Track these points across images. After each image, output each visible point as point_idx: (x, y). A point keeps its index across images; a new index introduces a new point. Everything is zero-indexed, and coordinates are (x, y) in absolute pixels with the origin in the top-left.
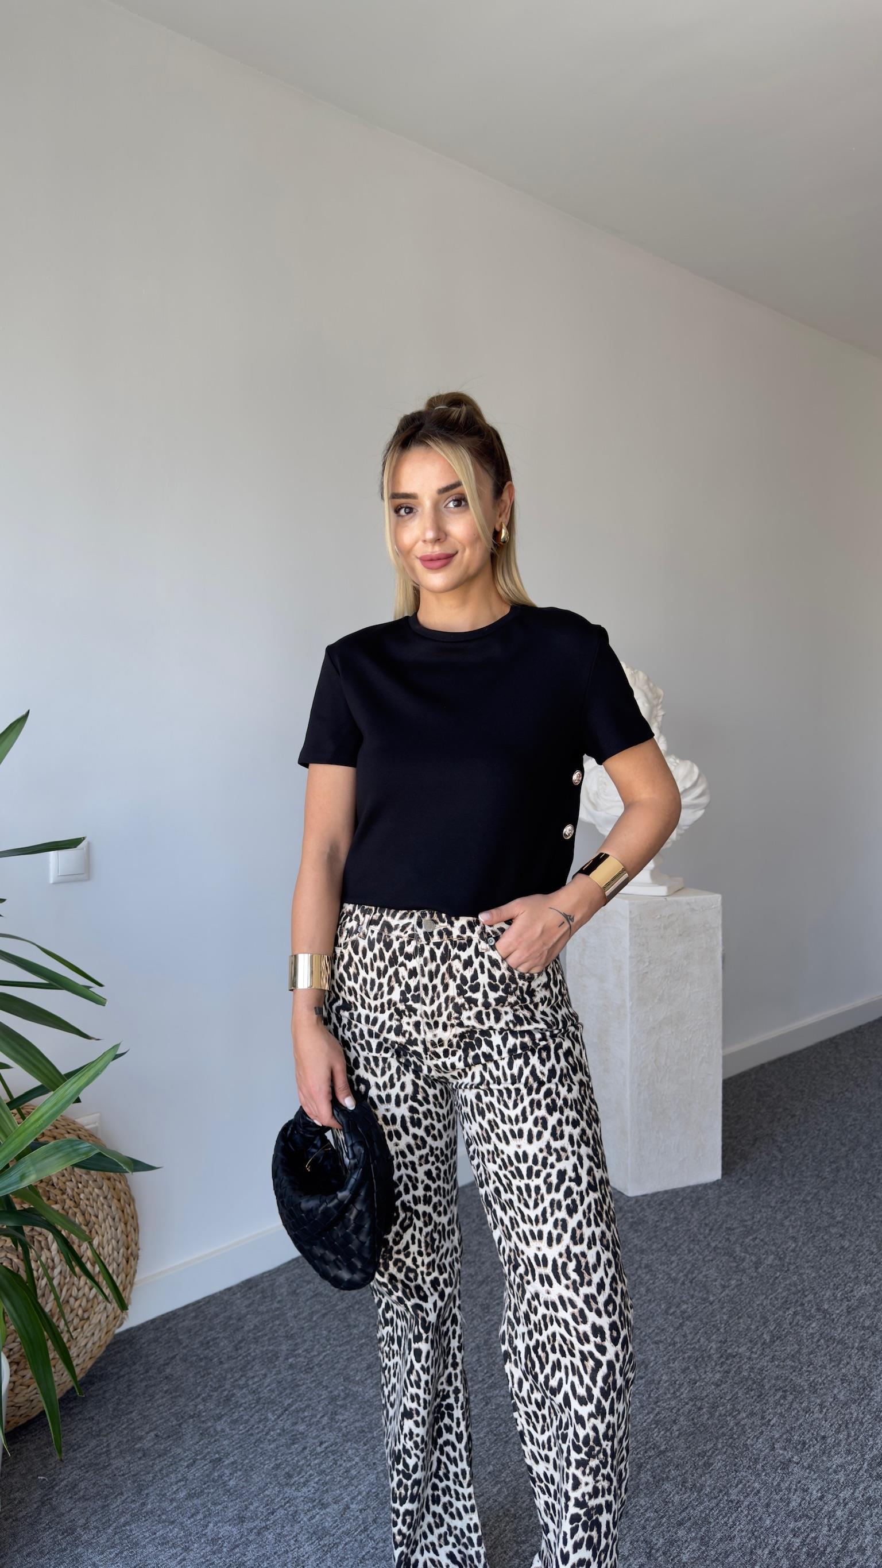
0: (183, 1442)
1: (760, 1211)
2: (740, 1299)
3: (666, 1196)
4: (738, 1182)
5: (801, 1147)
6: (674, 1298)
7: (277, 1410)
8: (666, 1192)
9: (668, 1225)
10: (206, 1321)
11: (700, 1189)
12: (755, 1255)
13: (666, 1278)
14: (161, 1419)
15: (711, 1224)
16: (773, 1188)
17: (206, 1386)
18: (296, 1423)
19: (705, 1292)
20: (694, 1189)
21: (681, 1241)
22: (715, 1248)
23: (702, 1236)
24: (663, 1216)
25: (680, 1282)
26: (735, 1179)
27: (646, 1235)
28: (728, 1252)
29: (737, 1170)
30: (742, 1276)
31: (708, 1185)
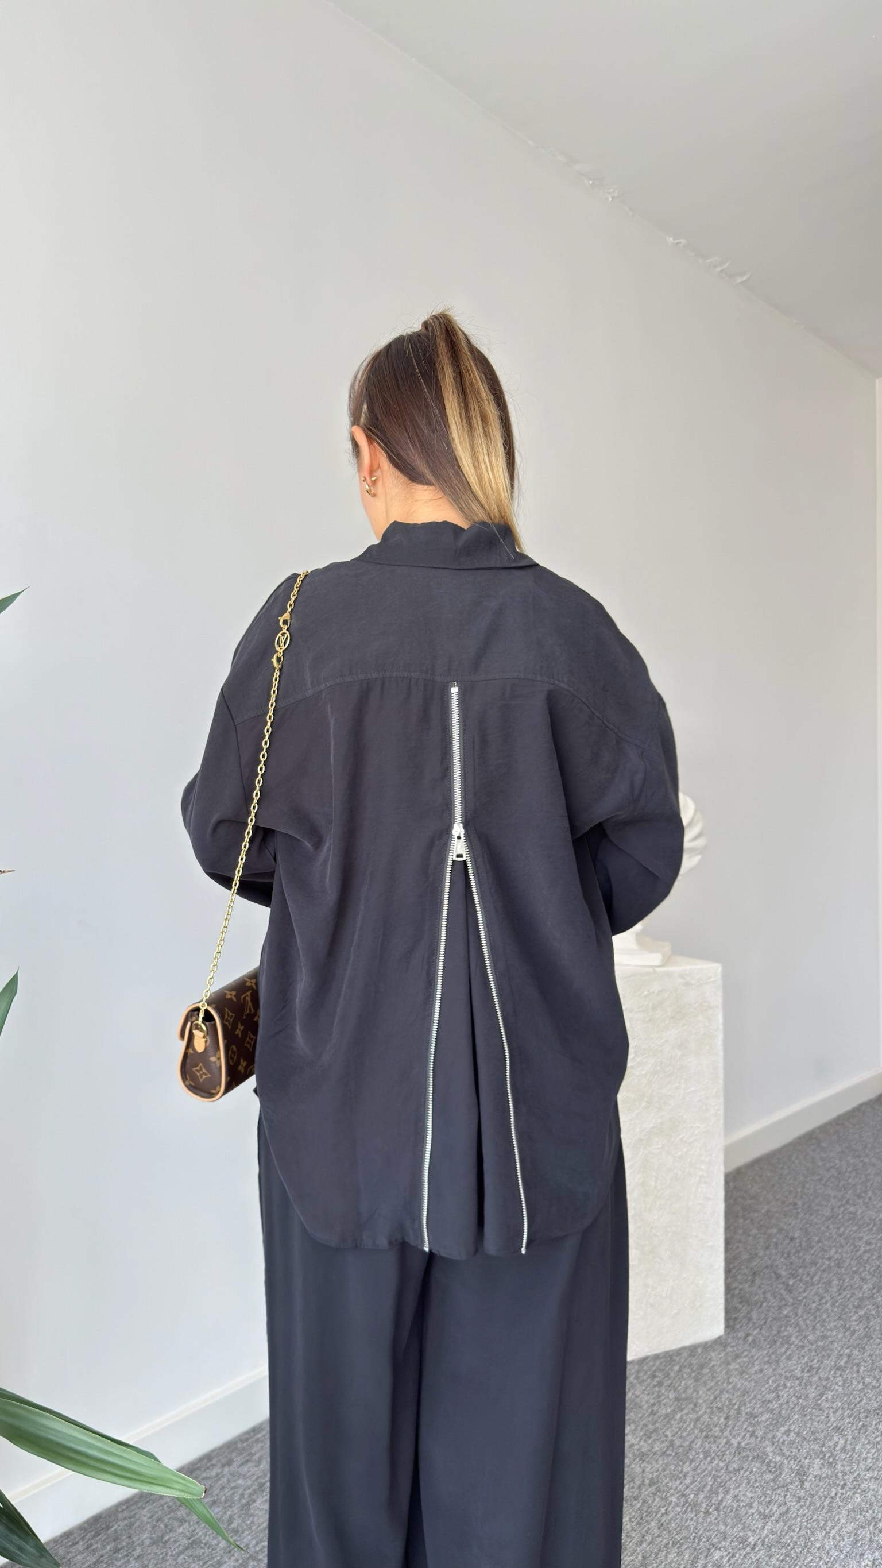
1: (785, 1384)
2: (792, 1537)
3: (658, 1363)
4: (745, 1338)
5: (813, 1285)
6: (700, 1540)
8: (656, 1357)
9: (669, 1410)
11: (699, 1351)
12: (795, 1458)
13: (682, 1503)
15: (725, 1407)
16: (793, 1346)
19: (740, 1527)
20: (693, 1350)
21: (691, 1439)
22: (738, 1448)
23: (717, 1428)
24: (659, 1396)
25: (703, 1510)
26: (741, 1334)
27: (642, 1429)
28: (758, 1455)
29: (741, 1321)
30: (785, 1496)
31: (709, 1344)
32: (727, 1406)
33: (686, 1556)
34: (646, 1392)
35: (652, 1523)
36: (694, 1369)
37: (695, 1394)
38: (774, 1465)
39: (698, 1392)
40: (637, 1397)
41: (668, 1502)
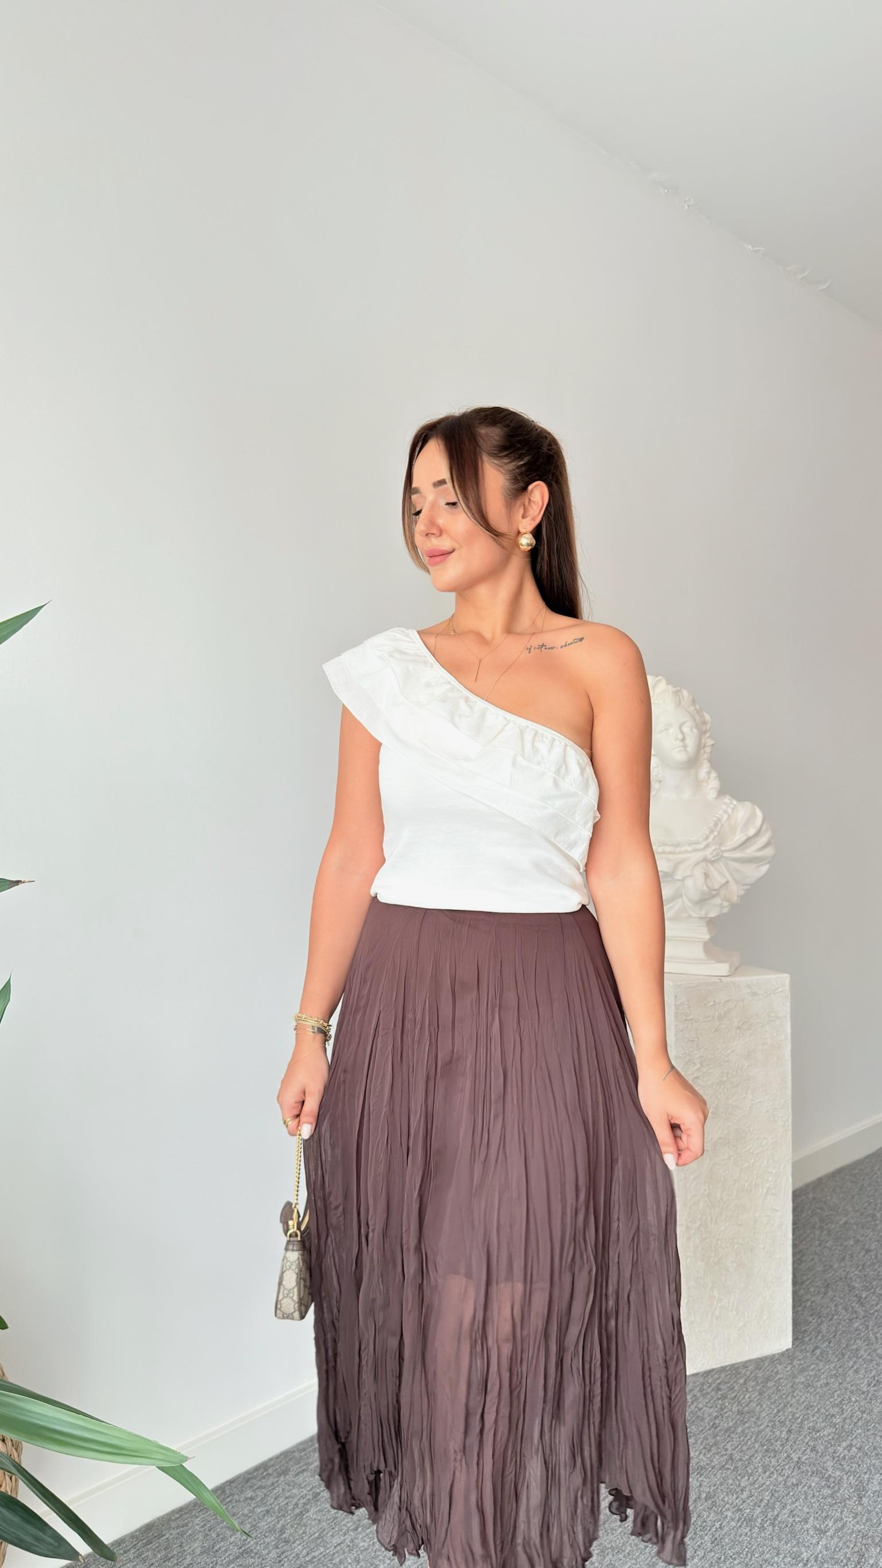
1: (850, 1398)
3: (723, 1376)
4: (813, 1351)
6: (753, 1555)
8: (723, 1369)
9: (731, 1424)
11: (766, 1364)
12: (854, 1473)
16: (861, 1360)
20: (759, 1363)
21: (750, 1453)
22: (798, 1462)
23: (778, 1443)
24: (722, 1409)
25: (758, 1525)
26: (810, 1347)
27: (702, 1442)
28: (817, 1470)
29: (811, 1333)
30: (841, 1514)
31: (777, 1356)
32: (790, 1421)
34: (708, 1405)
35: (706, 1538)
36: (759, 1382)
37: (759, 1407)
38: (833, 1480)
39: (762, 1406)
40: (700, 1410)
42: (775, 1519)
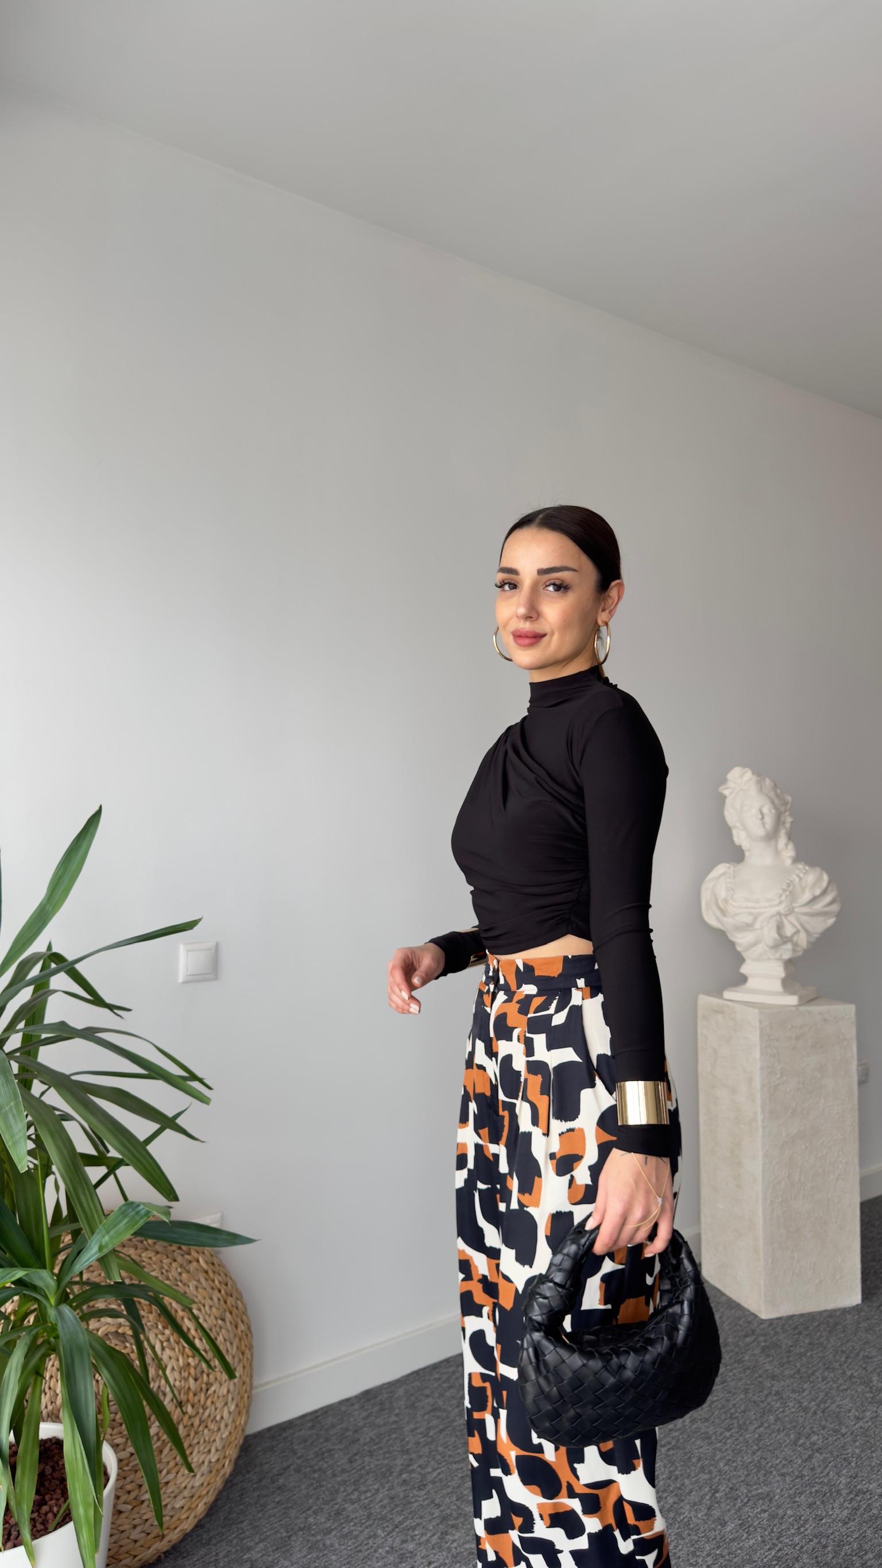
0: (291, 1554)
2: (874, 1432)
3: (801, 1319)
4: (878, 1307)
6: (804, 1428)
7: (387, 1526)
8: (802, 1315)
9: (802, 1350)
10: (322, 1432)
11: (838, 1313)
13: (797, 1407)
14: (271, 1529)
15: (848, 1352)
17: (318, 1499)
18: (404, 1542)
19: (837, 1423)
20: (831, 1313)
21: (815, 1368)
22: (850, 1376)
23: (838, 1364)
24: (797, 1341)
25: (812, 1411)
26: (874, 1305)
28: (865, 1382)
30: (878, 1408)
31: (846, 1309)
33: (792, 1437)
35: (771, 1417)
36: (830, 1325)
38: (874, 1388)
39: (829, 1340)
40: (779, 1340)
41: (788, 1404)
42: (825, 1409)
